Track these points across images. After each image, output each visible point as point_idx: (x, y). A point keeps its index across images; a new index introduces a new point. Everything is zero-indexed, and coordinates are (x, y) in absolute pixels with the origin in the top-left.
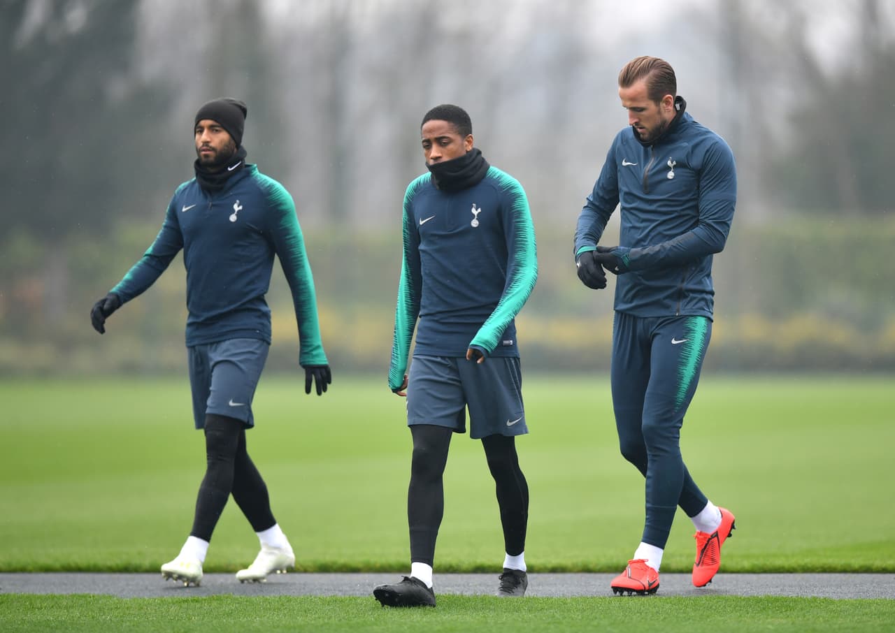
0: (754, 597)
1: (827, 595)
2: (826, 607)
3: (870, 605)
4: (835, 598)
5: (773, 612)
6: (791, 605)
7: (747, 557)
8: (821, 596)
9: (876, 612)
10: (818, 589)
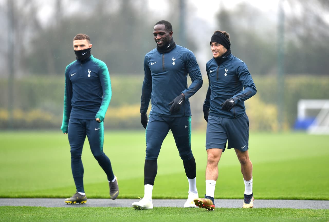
0: (19, 206)
1: (45, 206)
2: (44, 210)
3: (59, 209)
4: (47, 207)
5: (26, 212)
6: (32, 209)
7: (17, 193)
8: (42, 206)
9: (61, 212)
10: (41, 204)
